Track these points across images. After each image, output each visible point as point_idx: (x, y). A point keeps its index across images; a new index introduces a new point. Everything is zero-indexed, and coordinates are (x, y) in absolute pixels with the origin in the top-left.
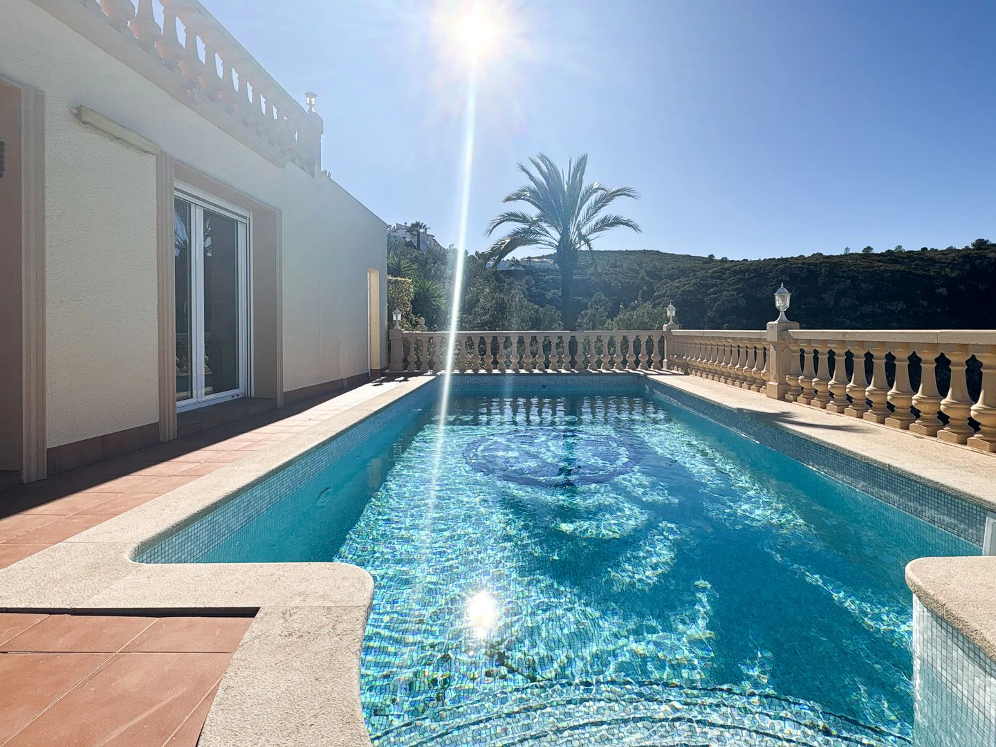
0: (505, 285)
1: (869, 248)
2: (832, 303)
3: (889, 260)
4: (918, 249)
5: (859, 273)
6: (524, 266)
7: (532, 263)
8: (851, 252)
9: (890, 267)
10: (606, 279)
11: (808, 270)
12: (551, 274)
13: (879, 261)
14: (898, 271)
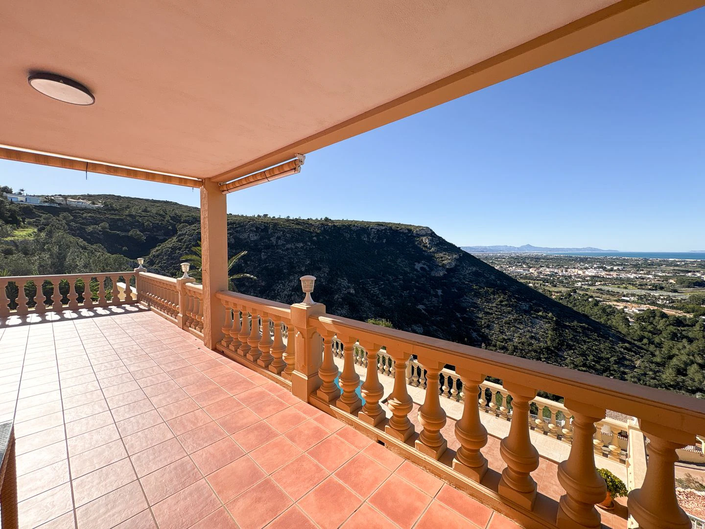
0: (42, 219)
1: (289, 217)
2: (275, 242)
3: (297, 223)
4: (306, 218)
5: (285, 228)
6: (59, 204)
7: (67, 201)
8: (281, 217)
9: (297, 227)
10: (140, 220)
11: (264, 226)
12: (89, 213)
13: (293, 223)
14: (300, 229)
